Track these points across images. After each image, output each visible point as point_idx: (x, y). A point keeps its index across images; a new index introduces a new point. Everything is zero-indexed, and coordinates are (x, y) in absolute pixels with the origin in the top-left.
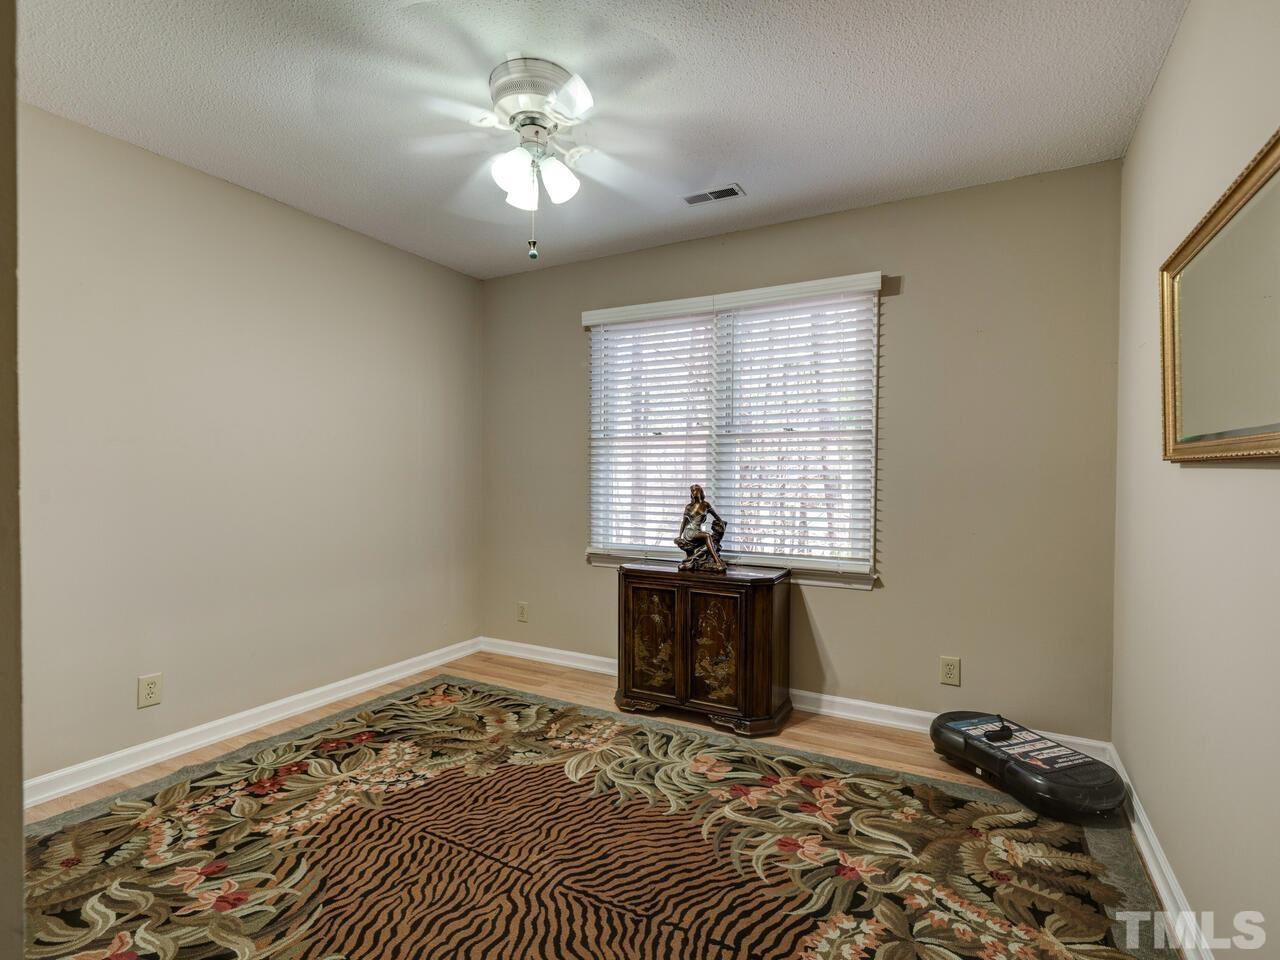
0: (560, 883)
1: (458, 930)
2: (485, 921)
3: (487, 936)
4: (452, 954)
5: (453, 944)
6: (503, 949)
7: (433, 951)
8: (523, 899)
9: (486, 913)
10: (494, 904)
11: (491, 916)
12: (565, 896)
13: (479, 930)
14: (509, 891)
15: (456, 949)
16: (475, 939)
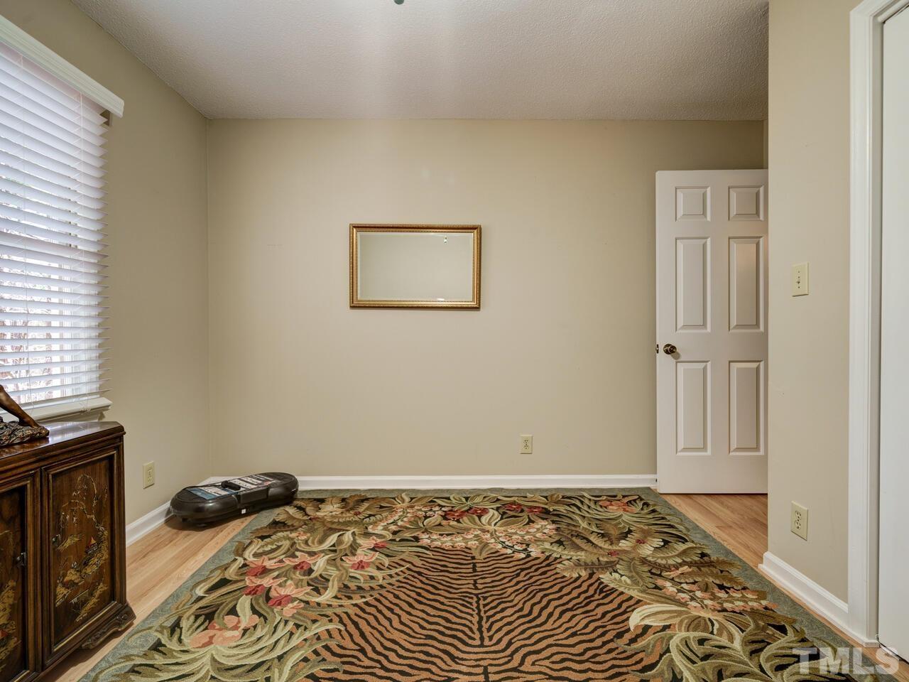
0: (482, 645)
1: (575, 671)
2: (553, 663)
3: (562, 653)
4: (593, 660)
5: (587, 665)
6: (562, 639)
7: (603, 671)
8: (514, 656)
9: (548, 667)
10: (536, 669)
11: (547, 663)
12: (491, 638)
13: (563, 660)
14: (515, 670)
15: (587, 661)
16: (570, 657)
